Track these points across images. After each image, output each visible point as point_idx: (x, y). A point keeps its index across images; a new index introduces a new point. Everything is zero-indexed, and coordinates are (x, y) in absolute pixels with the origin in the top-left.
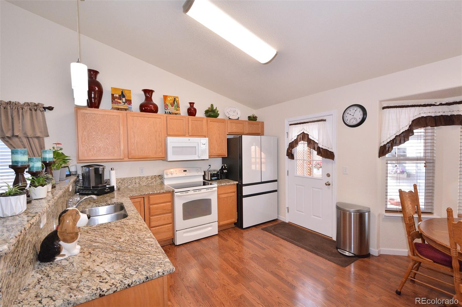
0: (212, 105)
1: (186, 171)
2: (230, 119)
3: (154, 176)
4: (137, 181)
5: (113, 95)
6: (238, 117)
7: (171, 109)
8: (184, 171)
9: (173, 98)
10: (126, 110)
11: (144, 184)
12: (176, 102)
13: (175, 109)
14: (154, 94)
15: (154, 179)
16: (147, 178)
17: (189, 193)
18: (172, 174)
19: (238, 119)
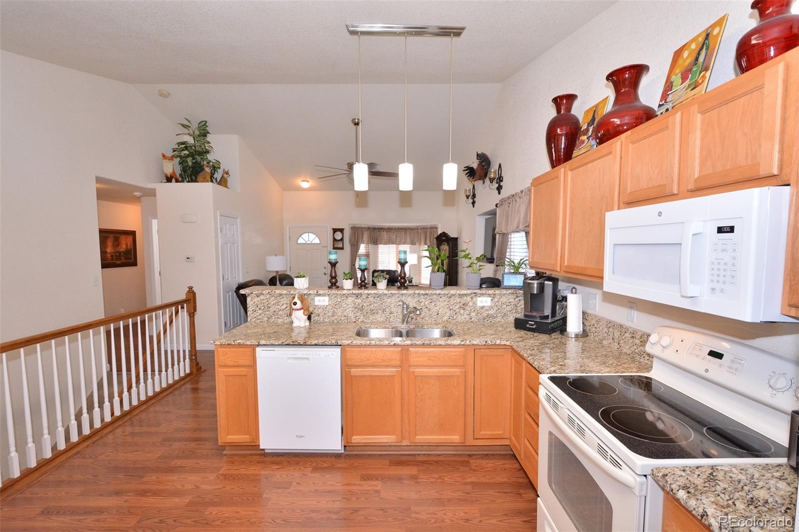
1: (720, 356)
4: (616, 334)
7: (678, 93)
8: (711, 353)
9: (701, 40)
12: (708, 48)
13: (689, 86)
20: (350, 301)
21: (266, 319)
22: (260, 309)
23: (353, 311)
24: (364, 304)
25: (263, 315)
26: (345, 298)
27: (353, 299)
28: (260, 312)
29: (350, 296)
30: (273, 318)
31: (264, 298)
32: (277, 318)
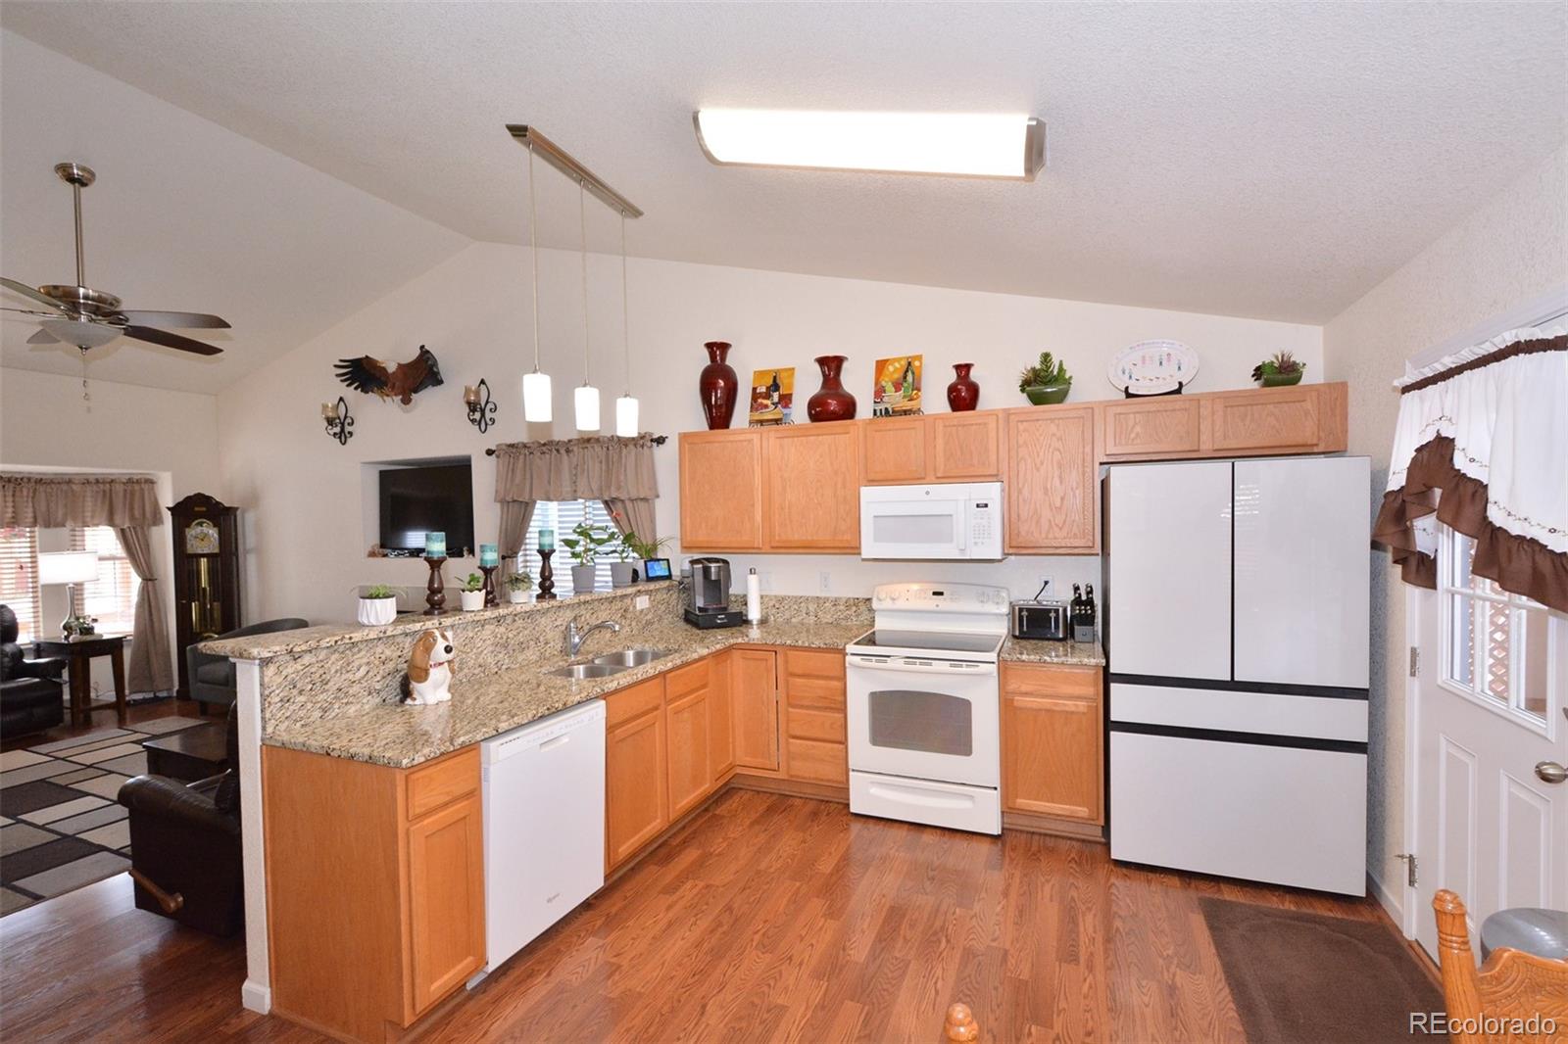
0: (1046, 357)
1: (941, 594)
2: (1129, 395)
3: (854, 599)
4: (812, 607)
5: (754, 389)
6: (1180, 384)
7: (894, 399)
8: (935, 593)
9: (904, 363)
10: (777, 421)
11: (828, 618)
12: (913, 373)
13: (904, 397)
14: (845, 365)
15: (854, 608)
16: (835, 603)
17: (890, 663)
18: (893, 599)
19: (1178, 391)
20: (489, 632)
21: (317, 714)
22: (301, 693)
23: (492, 652)
24: (510, 635)
25: (309, 706)
26: (480, 628)
27: (492, 627)
28: (302, 699)
29: (489, 623)
30: (336, 706)
31: (314, 660)
32: (347, 704)
